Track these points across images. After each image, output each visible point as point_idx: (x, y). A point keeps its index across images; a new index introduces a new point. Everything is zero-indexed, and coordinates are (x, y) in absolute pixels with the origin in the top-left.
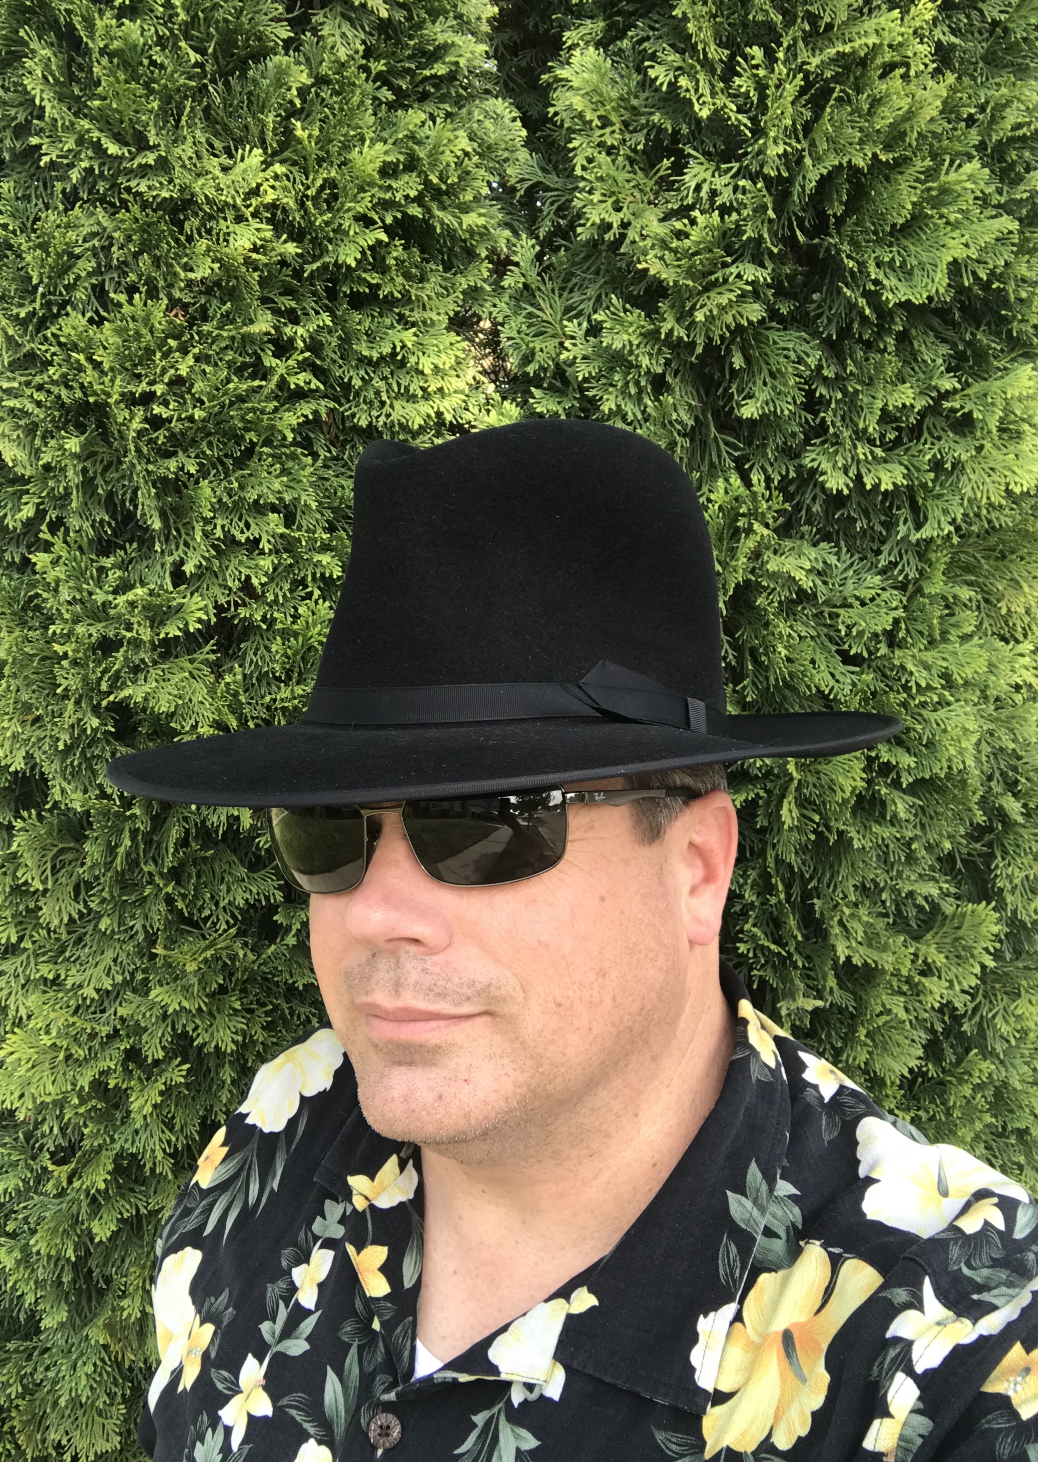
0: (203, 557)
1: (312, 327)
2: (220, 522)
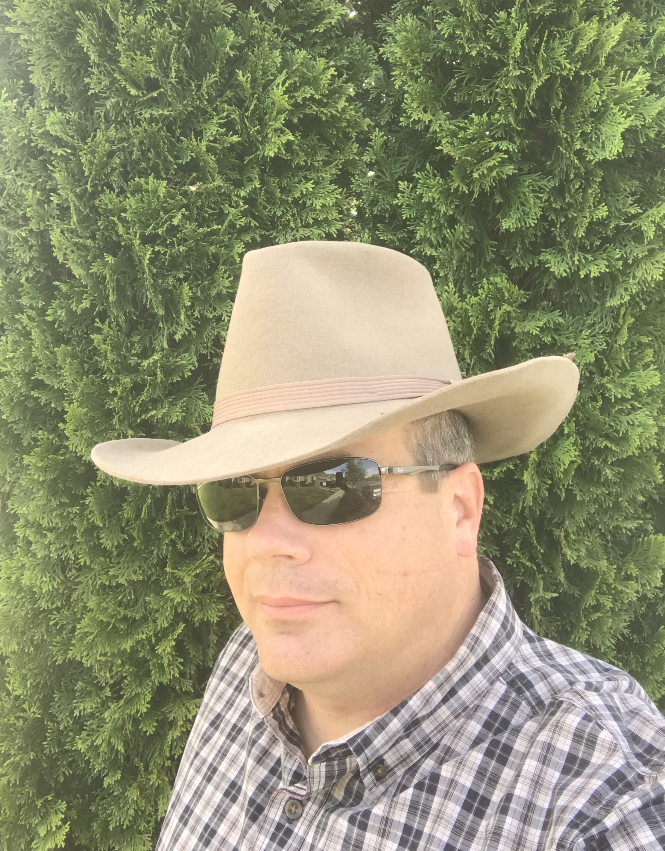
0: (187, 330)
1: (249, 189)
2: (197, 308)
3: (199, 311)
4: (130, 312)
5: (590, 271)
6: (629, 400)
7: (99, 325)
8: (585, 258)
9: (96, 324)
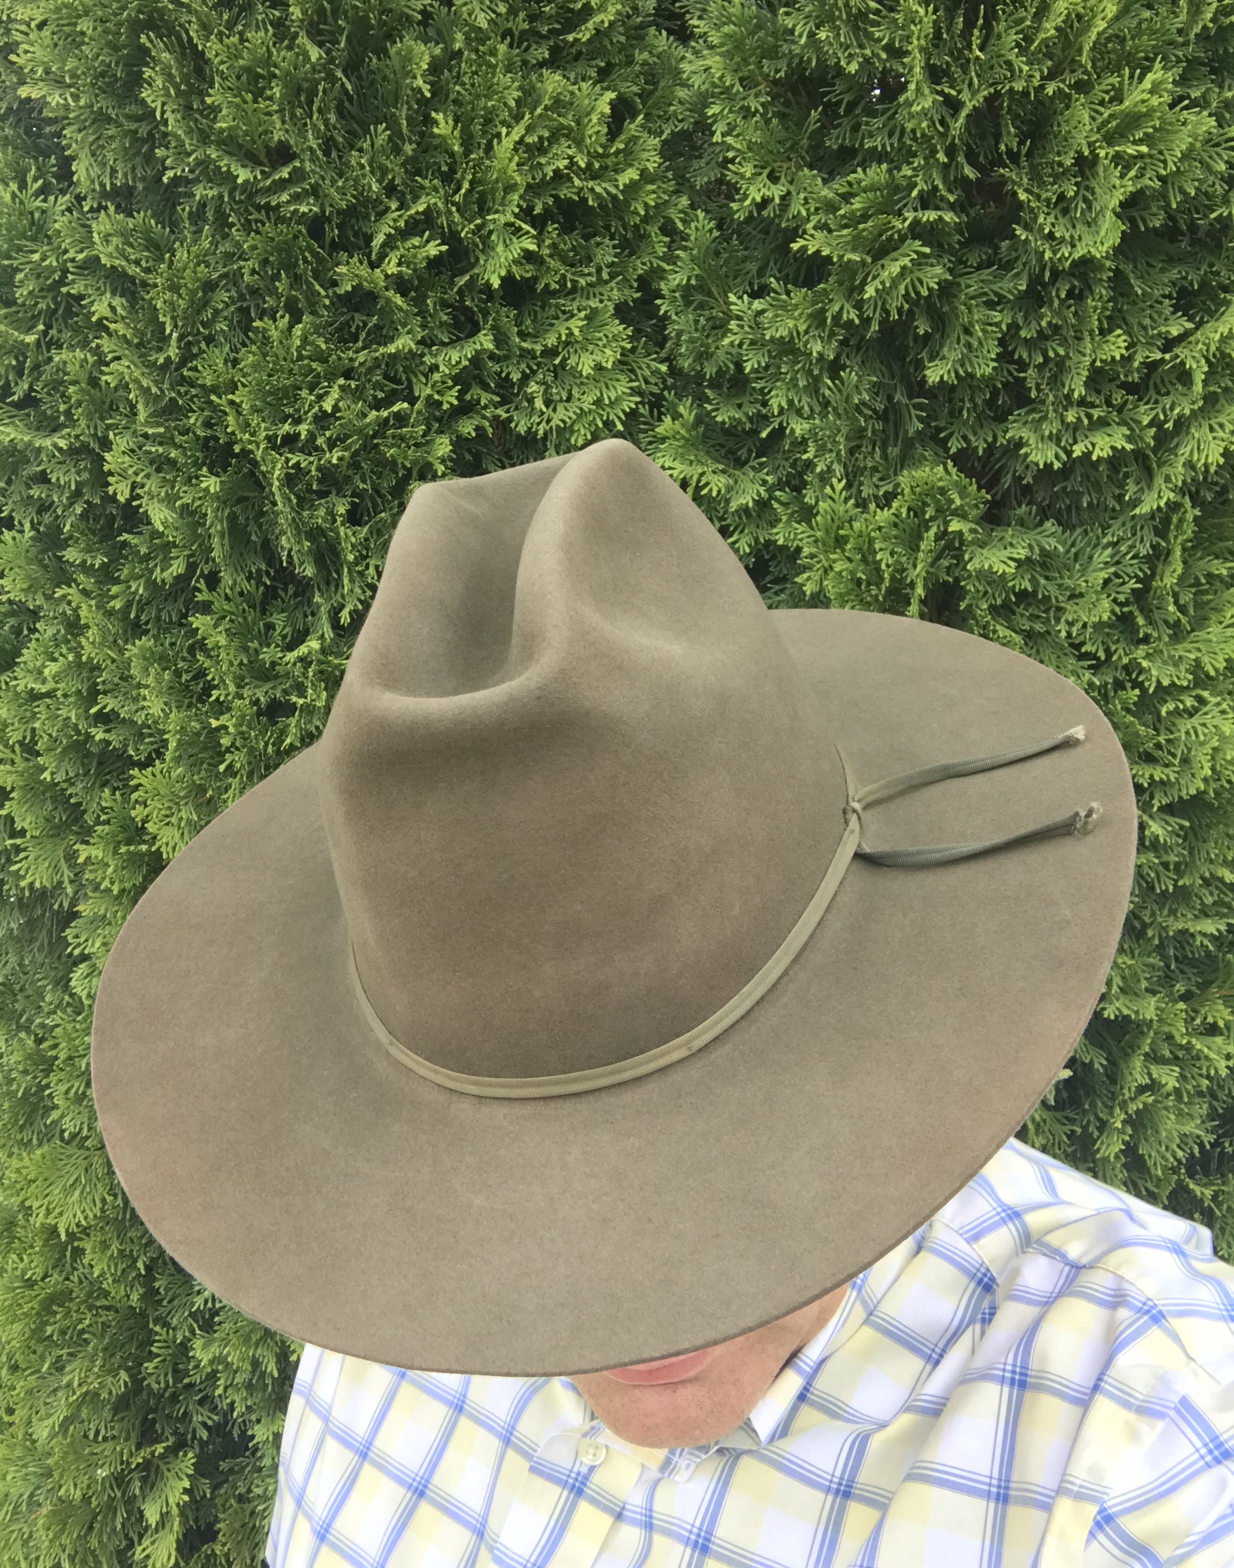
4: (259, 570)
5: (1094, 446)
7: (207, 597)
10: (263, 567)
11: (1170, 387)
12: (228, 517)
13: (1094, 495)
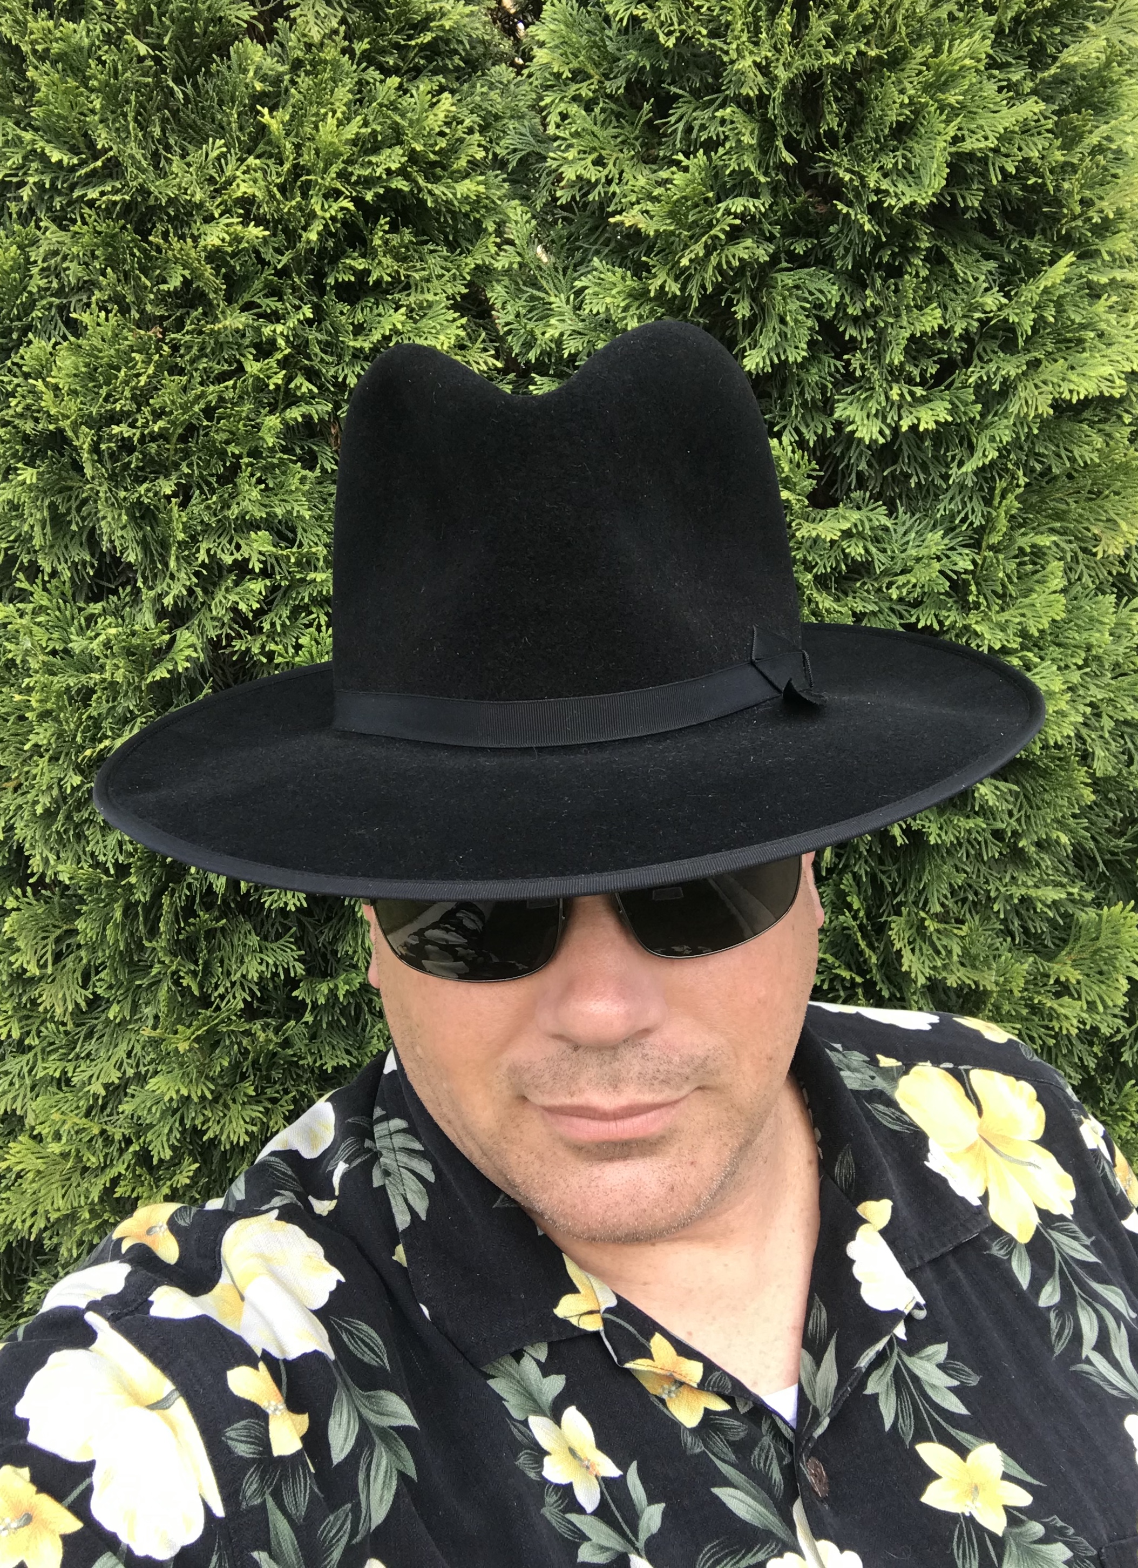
0: (184, 585)
1: (293, 323)
2: (204, 546)
3: (208, 551)
4: (84, 563)
5: (919, 419)
6: (1016, 651)
7: (25, 585)
8: (912, 394)
9: (18, 584)
10: (88, 558)
11: (992, 356)
12: (49, 507)
13: (922, 476)
